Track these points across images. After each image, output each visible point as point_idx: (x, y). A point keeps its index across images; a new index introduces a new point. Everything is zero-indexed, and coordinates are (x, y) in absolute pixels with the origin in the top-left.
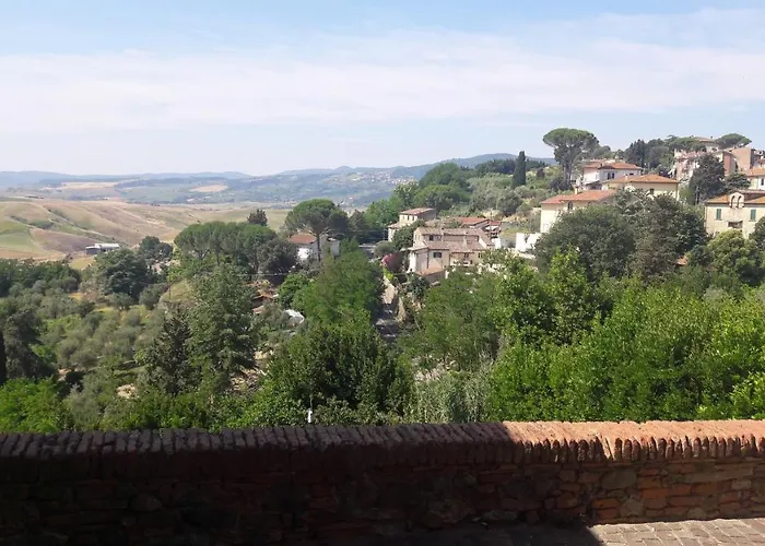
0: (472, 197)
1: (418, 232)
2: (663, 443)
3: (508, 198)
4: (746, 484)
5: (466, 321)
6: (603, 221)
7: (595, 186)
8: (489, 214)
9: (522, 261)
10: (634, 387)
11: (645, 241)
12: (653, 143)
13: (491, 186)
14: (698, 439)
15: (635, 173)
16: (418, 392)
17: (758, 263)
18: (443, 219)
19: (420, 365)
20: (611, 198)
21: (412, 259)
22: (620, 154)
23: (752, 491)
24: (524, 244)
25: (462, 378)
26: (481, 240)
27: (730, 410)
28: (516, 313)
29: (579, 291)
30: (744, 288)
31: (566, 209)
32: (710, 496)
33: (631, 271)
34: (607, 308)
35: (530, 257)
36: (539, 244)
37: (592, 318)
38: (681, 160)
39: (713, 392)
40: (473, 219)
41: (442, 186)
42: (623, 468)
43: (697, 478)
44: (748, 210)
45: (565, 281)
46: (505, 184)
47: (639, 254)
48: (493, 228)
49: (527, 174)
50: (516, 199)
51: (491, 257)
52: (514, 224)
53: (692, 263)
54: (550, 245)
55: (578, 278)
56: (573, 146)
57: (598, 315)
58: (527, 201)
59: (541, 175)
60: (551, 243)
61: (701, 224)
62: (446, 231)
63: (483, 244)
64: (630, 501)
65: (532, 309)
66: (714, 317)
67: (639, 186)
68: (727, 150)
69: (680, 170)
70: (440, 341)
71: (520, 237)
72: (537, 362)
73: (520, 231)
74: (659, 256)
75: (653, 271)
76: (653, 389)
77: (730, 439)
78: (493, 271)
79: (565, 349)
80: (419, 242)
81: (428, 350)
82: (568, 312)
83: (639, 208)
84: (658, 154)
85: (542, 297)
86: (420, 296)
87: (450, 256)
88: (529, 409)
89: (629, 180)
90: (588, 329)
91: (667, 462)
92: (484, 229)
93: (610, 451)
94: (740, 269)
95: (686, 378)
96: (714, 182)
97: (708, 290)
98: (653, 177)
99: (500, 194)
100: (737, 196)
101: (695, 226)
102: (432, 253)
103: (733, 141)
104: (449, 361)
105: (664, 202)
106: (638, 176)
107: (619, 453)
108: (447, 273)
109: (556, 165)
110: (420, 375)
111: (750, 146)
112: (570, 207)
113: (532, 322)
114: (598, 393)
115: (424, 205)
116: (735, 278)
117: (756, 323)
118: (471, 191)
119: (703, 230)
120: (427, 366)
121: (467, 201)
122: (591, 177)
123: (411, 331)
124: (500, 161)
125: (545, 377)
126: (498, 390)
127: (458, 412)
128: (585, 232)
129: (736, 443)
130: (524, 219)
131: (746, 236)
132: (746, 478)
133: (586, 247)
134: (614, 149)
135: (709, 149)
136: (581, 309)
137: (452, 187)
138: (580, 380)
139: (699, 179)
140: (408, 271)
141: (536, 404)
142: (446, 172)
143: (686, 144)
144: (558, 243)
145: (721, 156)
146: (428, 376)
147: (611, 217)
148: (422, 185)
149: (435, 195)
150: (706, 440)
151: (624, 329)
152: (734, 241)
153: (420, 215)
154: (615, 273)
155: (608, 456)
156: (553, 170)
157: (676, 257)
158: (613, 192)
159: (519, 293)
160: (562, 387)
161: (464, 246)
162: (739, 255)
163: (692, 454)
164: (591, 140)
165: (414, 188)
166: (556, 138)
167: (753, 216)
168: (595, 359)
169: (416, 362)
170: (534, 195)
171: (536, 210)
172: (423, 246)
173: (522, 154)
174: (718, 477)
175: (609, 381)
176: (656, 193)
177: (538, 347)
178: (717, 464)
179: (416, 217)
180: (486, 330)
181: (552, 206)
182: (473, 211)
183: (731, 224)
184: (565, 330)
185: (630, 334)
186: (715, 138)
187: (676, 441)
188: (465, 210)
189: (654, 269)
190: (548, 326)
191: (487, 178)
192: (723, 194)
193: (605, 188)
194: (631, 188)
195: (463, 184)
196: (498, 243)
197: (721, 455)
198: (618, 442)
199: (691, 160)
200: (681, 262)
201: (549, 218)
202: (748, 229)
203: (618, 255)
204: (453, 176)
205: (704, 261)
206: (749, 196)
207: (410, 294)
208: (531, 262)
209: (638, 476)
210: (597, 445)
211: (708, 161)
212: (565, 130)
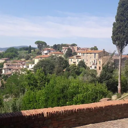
0: (18, 56)
1: (5, 64)
2: (57, 112)
3: (27, 56)
4: (74, 120)
5: (17, 85)
6: (48, 62)
7: (46, 54)
8: (23, 60)
9: (30, 71)
10: (54, 99)
11: (57, 66)
12: (58, 45)
13: (23, 53)
14: (64, 110)
15: (54, 51)
16: (4, 104)
17: (79, 71)
18: (11, 61)
19: (5, 97)
20: (50, 56)
21: (3, 71)
22: (52, 47)
23: (75, 121)
24: (31, 67)
25: (16, 100)
26: (21, 66)
27: (73, 103)
28: (29, 83)
29: (43, 78)
30: (77, 76)
31: (40, 59)
32: (67, 123)
33: (54, 73)
34: (48, 81)
35: (32, 70)
36: (35, 67)
37: (45, 84)
38: (64, 49)
39: (70, 99)
40: (19, 61)
41: (11, 53)
42: (49, 119)
43: (64, 119)
44: (77, 59)
45: (40, 75)
46: (27, 53)
47: (56, 69)
48: (24, 63)
49: (31, 51)
50: (29, 56)
51: (23, 70)
52: (29, 62)
53: (66, 71)
54: (37, 67)
55: (42, 75)
56: (41, 45)
57: (46, 83)
58: (32, 57)
59: (35, 51)
60: (37, 66)
61: (68, 62)
62: (12, 64)
63: (21, 67)
64: (50, 126)
65: (32, 82)
66: (70, 82)
67: (56, 54)
68: (73, 47)
69: (64, 51)
70: (10, 91)
71: (30, 65)
72: (33, 94)
73: (30, 64)
74: (60, 69)
75: (59, 73)
76: (58, 99)
77: (71, 110)
78: (24, 73)
79: (40, 91)
80: (5, 66)
81: (7, 93)
82: (40, 83)
83: (56, 59)
84: (59, 47)
85: (35, 79)
86: (5, 80)
87: (13, 70)
88: (31, 106)
89: (53, 53)
90: (45, 86)
91: (58, 116)
92: (21, 63)
93: (45, 115)
94: (76, 72)
95: (64, 96)
96: (70, 53)
97: (69, 77)
98: (58, 52)
99: (25, 55)
100: (75, 57)
101: (67, 63)
102: (8, 69)
103: (74, 45)
104: (13, 95)
105: (60, 58)
106: (55, 52)
107: (47, 115)
108: (12, 74)
109: (38, 49)
110: (5, 100)
111: (77, 46)
112: (41, 59)
113: (32, 85)
114: (46, 101)
115: (7, 57)
116: (75, 74)
117: (78, 83)
118: (18, 54)
119: (68, 64)
120: (7, 97)
121: (17, 56)
122: (46, 52)
123: (3, 89)
124: (25, 47)
125: (35, 98)
126: (24, 102)
127: (14, 108)
128: (44, 64)
129: (72, 111)
130: (31, 61)
131: (77, 65)
132: (74, 118)
133: (45, 67)
134: (50, 46)
135: (69, 47)
136: (43, 81)
137: (13, 53)
138: (43, 98)
139: (67, 53)
140: (2, 74)
141: (33, 104)
142: (12, 50)
143: (65, 45)
144: (39, 67)
145: (71, 48)
146: (7, 100)
147: (50, 61)
148: (6, 52)
149: (9, 55)
150: (66, 111)
151: (52, 86)
152: (74, 66)
153: (5, 60)
154: (51, 73)
155: (45, 116)
156: (37, 50)
157: (63, 70)
158: (50, 55)
159: (29, 78)
160: (39, 100)
161: (17, 67)
162: (75, 69)
163: (63, 114)
164: (45, 44)
165: (4, 53)
166: (38, 43)
167: (78, 61)
168: (46, 93)
169: (4, 96)
170: (33, 55)
171: (33, 59)
172: (6, 67)
173: (30, 46)
174: (69, 119)
175: (49, 98)
176: (59, 56)
177: (34, 91)
178: (68, 116)
179: (4, 60)
180: (22, 87)
181: (37, 58)
182: (19, 59)
183: (74, 62)
184: (40, 87)
185: (53, 87)
186: (70, 44)
187: (60, 111)
188: (17, 59)
189: (59, 72)
190: (36, 86)
191: (22, 51)
192: (72, 56)
193: (48, 54)
194: (54, 55)
195: (16, 53)
196: (25, 67)
197: (69, 113)
198: (47, 113)
199: (66, 49)
200: (64, 70)
201: (36, 61)
202: (77, 64)
203: (51, 69)
204: (14, 50)
205: (68, 70)
206: (77, 57)
207: (3, 80)
208: (32, 71)
209: (52, 120)
210: (43, 114)
211: (69, 49)
212: (40, 41)
